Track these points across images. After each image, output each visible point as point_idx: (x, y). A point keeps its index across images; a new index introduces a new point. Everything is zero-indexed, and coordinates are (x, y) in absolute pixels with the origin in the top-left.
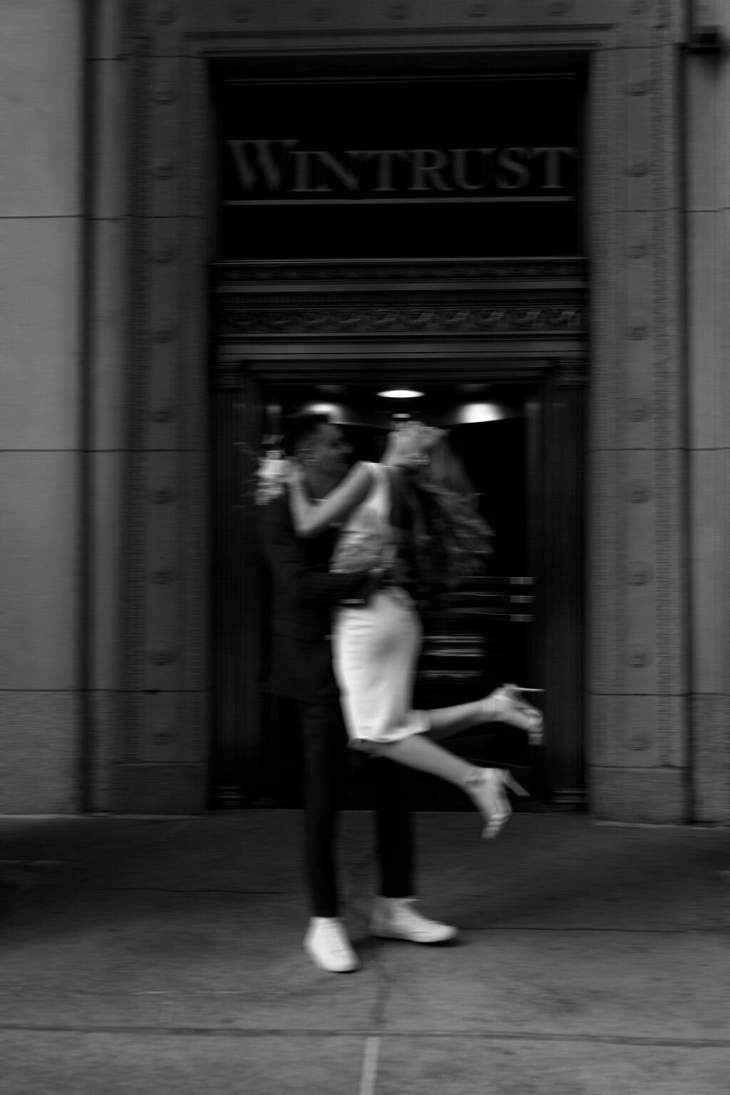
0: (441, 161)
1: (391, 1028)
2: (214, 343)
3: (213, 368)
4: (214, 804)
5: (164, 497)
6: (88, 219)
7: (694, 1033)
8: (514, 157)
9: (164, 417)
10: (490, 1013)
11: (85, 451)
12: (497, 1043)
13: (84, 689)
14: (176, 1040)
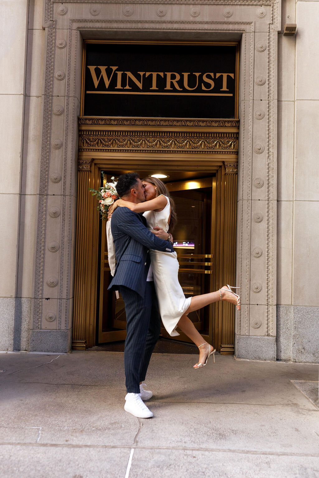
0: (178, 77)
1: (140, 445)
2: (79, 151)
3: (79, 161)
4: (73, 348)
5: (55, 215)
6: (27, 96)
7: (279, 450)
8: (209, 77)
9: (56, 181)
10: (187, 439)
11: (22, 194)
12: (189, 452)
13: (18, 297)
14: (42, 449)
